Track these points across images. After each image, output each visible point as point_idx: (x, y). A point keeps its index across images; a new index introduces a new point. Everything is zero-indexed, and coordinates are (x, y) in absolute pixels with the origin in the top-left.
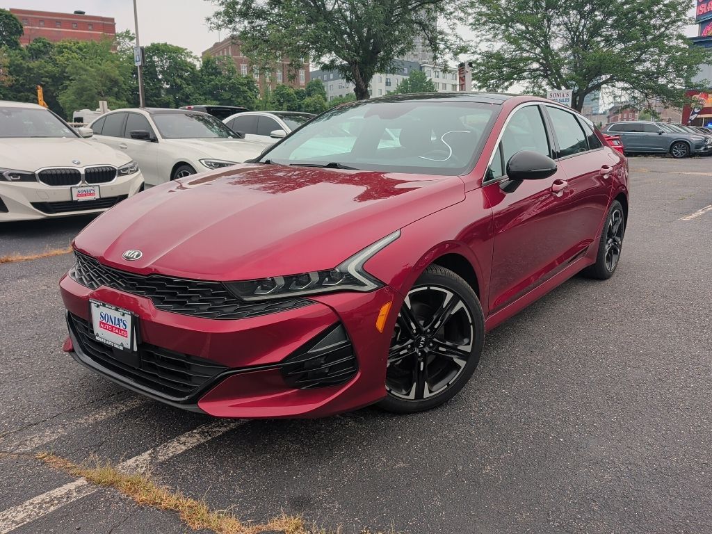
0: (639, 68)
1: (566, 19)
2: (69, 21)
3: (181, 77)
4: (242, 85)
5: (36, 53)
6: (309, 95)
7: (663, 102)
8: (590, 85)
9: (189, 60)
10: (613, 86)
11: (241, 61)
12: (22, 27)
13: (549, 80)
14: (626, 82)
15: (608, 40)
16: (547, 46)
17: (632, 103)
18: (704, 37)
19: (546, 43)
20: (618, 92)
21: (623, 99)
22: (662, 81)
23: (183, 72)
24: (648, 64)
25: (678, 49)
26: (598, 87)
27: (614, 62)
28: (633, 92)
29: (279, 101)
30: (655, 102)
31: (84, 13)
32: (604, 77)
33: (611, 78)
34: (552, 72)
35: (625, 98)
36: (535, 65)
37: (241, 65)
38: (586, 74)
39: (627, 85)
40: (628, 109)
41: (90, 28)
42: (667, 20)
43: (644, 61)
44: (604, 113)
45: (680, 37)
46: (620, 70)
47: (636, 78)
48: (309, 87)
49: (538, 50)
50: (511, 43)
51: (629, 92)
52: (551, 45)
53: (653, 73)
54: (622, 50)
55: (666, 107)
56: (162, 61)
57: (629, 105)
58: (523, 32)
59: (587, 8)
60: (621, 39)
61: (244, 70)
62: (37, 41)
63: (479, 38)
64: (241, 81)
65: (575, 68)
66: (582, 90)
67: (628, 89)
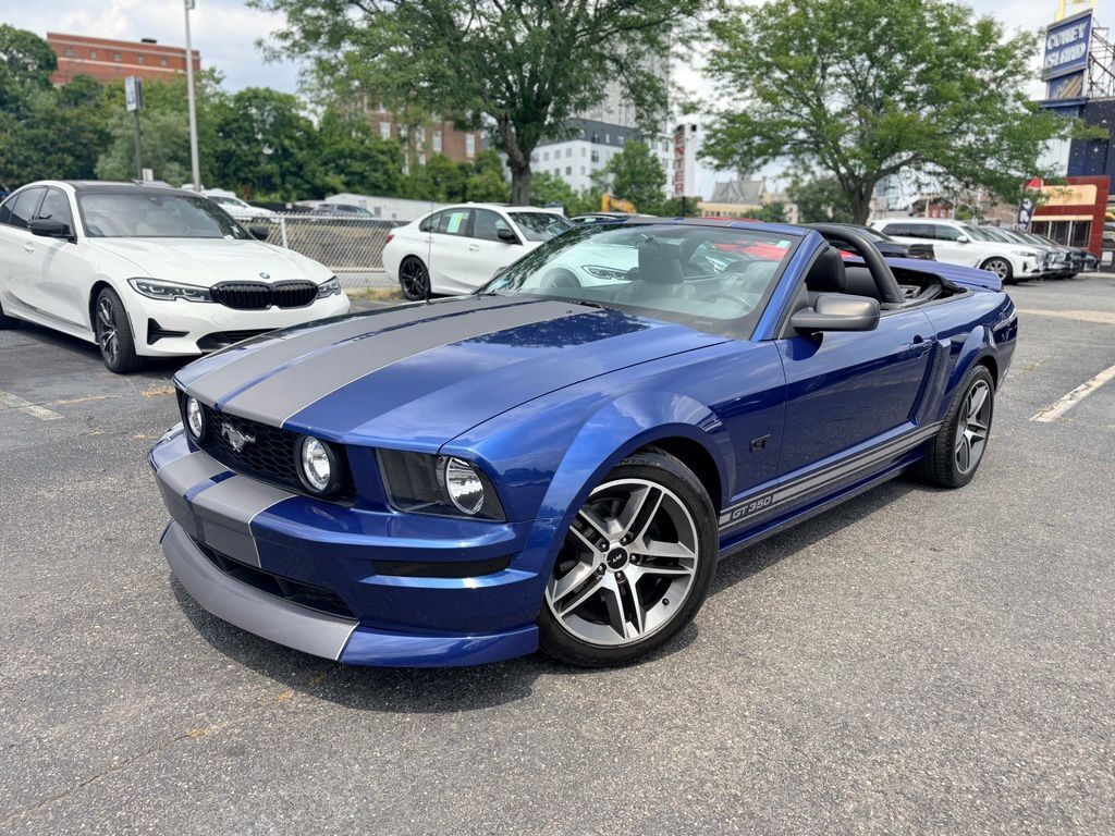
0: (958, 143)
1: (849, 66)
2: (134, 53)
3: (292, 138)
4: (382, 152)
5: (75, 97)
6: (479, 170)
7: (990, 195)
8: (884, 167)
9: (302, 114)
10: (918, 169)
11: (382, 118)
12: (55, 59)
13: (823, 157)
14: (937, 163)
15: (911, 99)
16: (820, 105)
17: (946, 195)
18: (1055, 102)
19: (819, 100)
20: (924, 179)
21: (931, 189)
22: (991, 163)
23: (294, 131)
24: (971, 138)
25: (1016, 117)
26: (895, 170)
27: (921, 132)
28: (947, 179)
29: (434, 179)
30: (979, 194)
31: (154, 42)
32: (905, 155)
33: (915, 157)
34: (826, 145)
35: (934, 188)
36: (802, 135)
37: (382, 124)
38: (877, 149)
39: (940, 169)
40: (939, 205)
41: (164, 63)
42: (1001, 73)
43: (965, 133)
44: (906, 209)
45: (1019, 97)
46: (928, 146)
47: (953, 158)
48: (480, 159)
49: (806, 111)
50: (765, 100)
51: (941, 179)
52: (826, 105)
53: (979, 151)
54: (932, 115)
55: (995, 204)
56: (262, 115)
57: (940, 199)
58: (783, 83)
59: (882, 50)
60: (931, 99)
61: (386, 131)
62: (78, 78)
63: (719, 91)
64: (380, 147)
65: (861, 140)
66: (872, 173)
67: (939, 174)
